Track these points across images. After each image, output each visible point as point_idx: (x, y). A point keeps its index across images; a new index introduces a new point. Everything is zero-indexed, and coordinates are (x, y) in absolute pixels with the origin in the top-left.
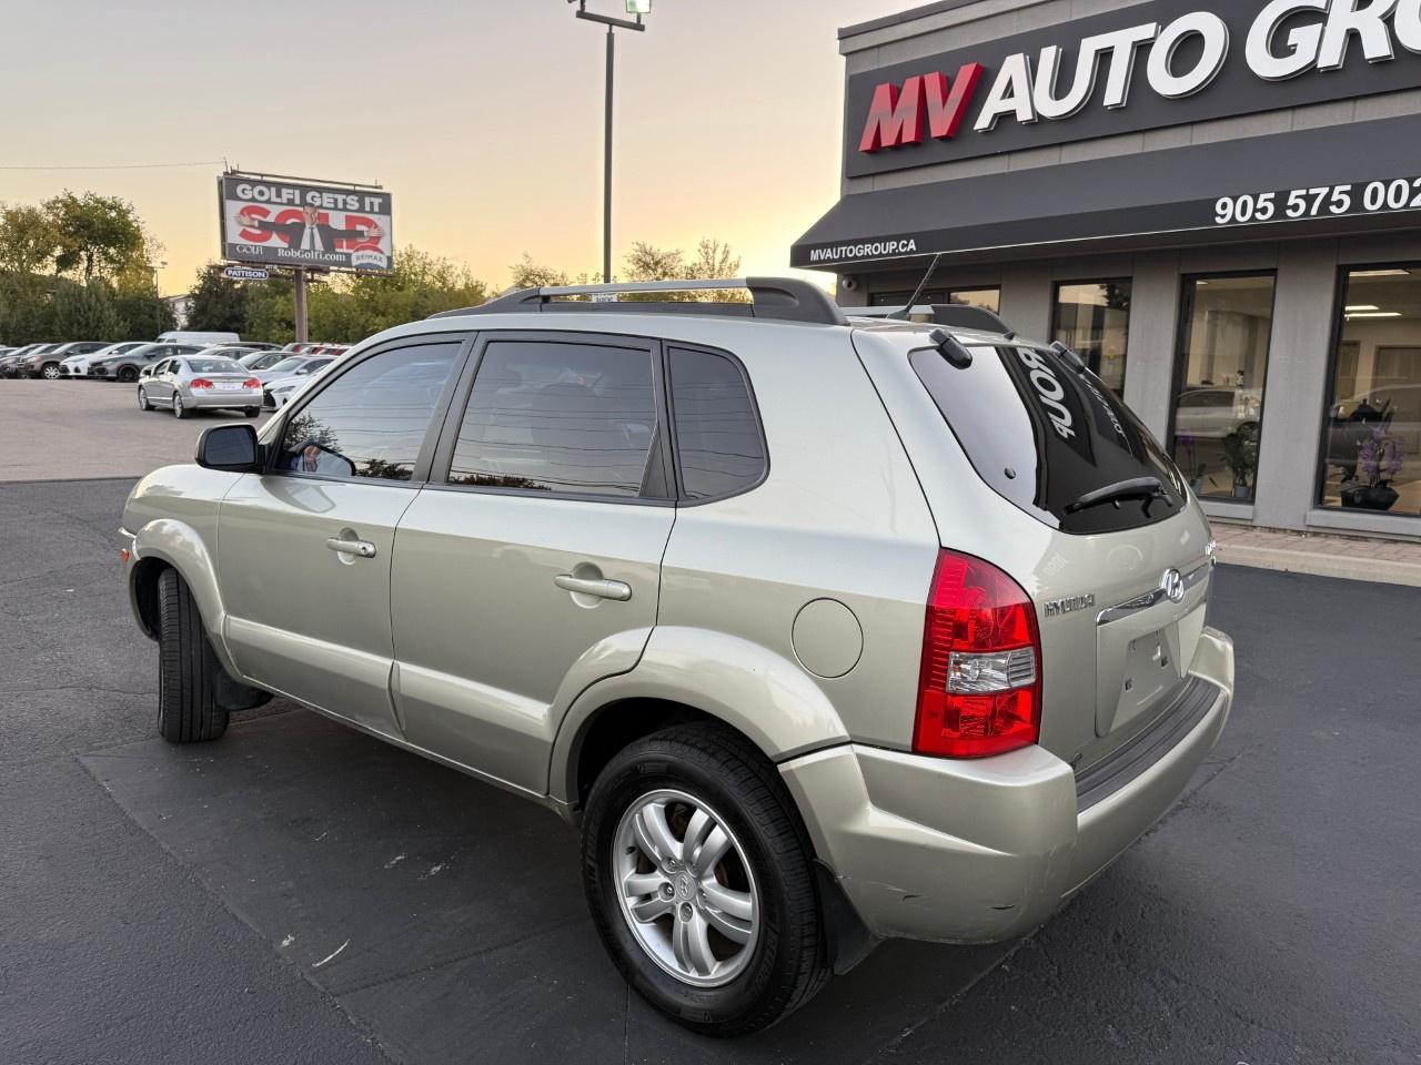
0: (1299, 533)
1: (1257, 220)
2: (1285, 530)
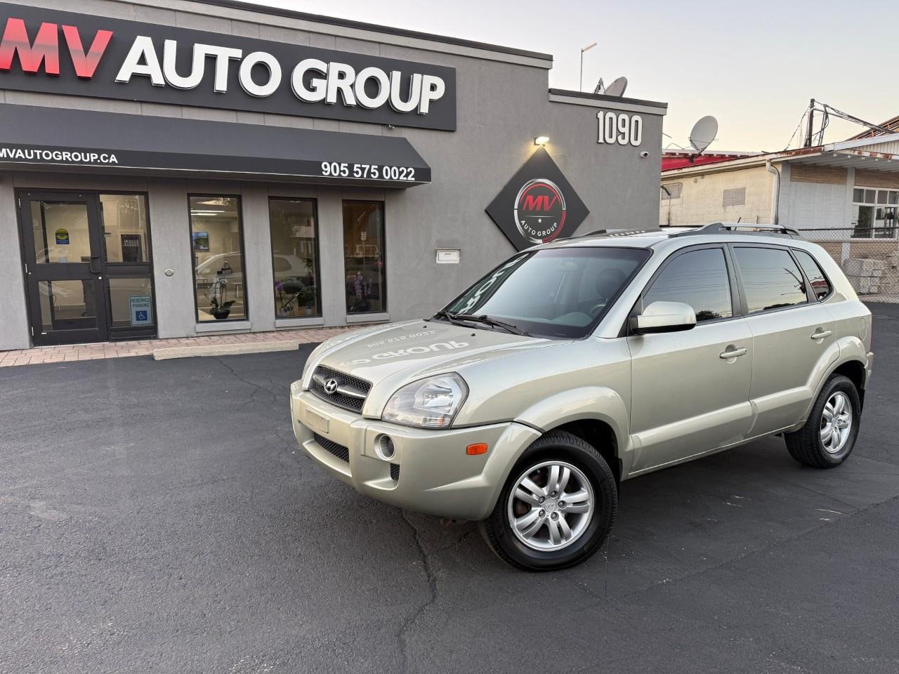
0: (343, 327)
1: (341, 176)
2: (335, 327)
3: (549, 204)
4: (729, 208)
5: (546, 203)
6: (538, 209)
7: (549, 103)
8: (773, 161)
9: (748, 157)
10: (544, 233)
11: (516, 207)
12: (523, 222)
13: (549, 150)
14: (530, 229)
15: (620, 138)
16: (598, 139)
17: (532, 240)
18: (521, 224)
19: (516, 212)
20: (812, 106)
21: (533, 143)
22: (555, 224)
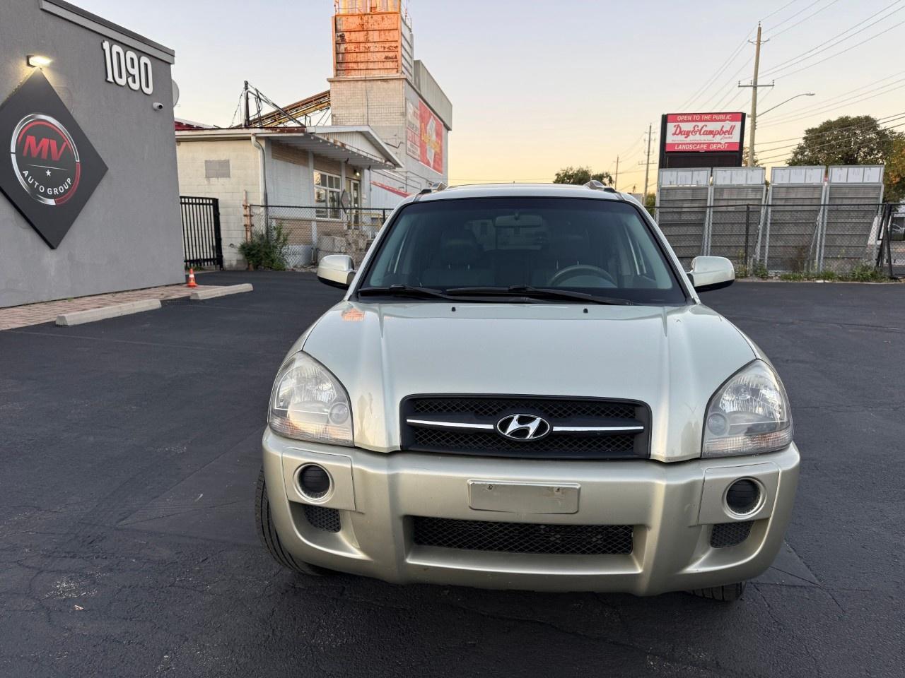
3: (59, 152)
4: (213, 180)
5: (54, 148)
6: (44, 155)
7: (40, 11)
8: (258, 135)
9: (203, 129)
10: (56, 191)
11: (13, 149)
12: (26, 173)
13: (49, 77)
14: (37, 184)
15: (130, 80)
16: (107, 76)
17: (41, 199)
18: (23, 175)
19: (13, 157)
20: (246, 88)
21: (25, 63)
22: (69, 180)
